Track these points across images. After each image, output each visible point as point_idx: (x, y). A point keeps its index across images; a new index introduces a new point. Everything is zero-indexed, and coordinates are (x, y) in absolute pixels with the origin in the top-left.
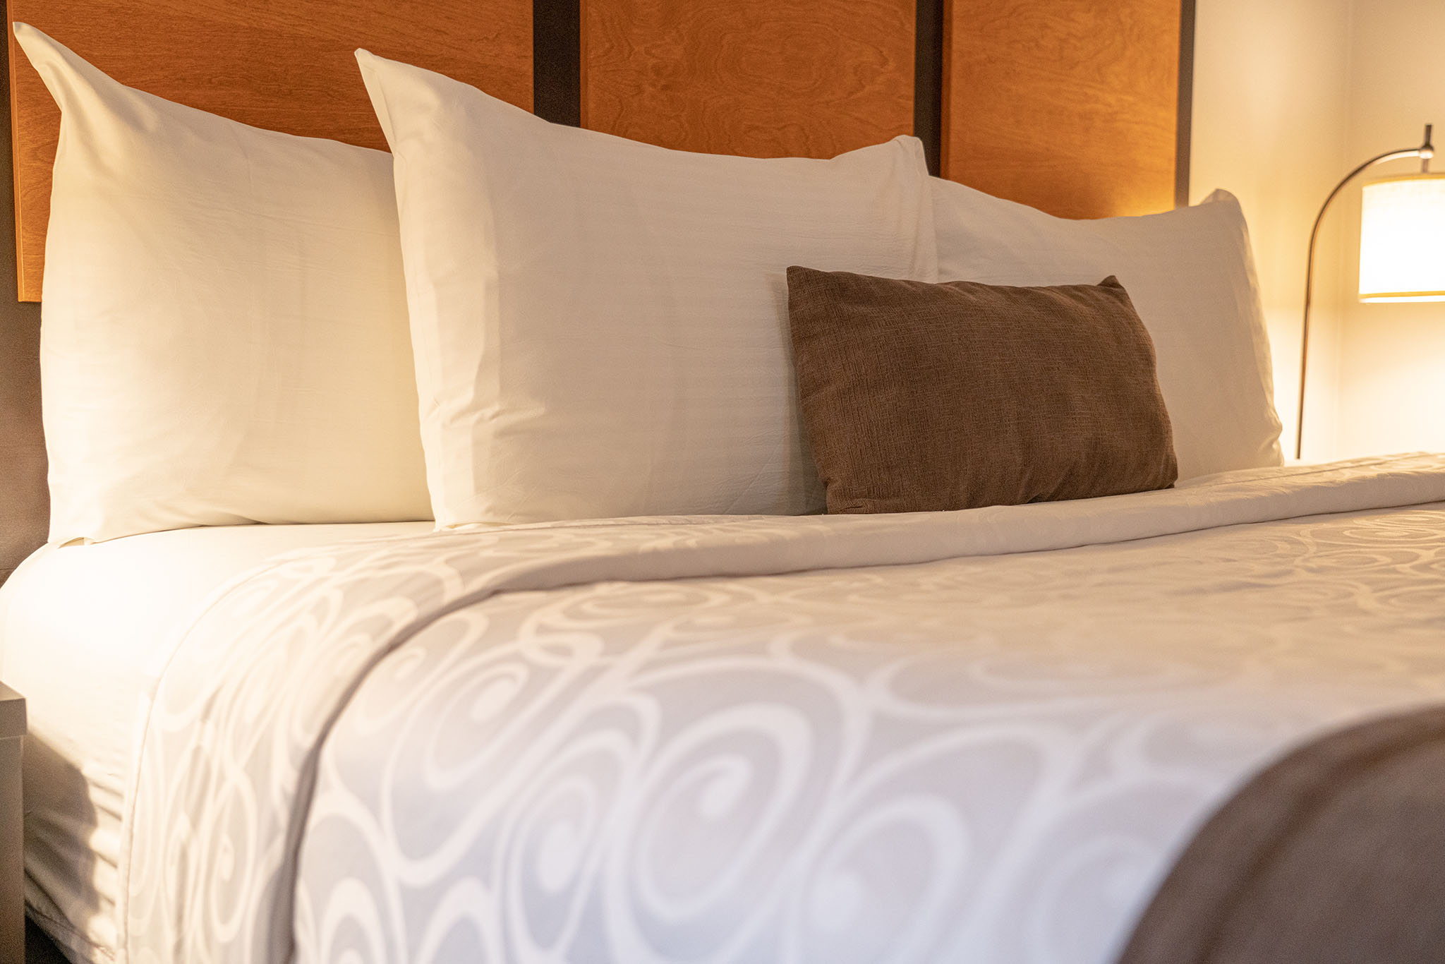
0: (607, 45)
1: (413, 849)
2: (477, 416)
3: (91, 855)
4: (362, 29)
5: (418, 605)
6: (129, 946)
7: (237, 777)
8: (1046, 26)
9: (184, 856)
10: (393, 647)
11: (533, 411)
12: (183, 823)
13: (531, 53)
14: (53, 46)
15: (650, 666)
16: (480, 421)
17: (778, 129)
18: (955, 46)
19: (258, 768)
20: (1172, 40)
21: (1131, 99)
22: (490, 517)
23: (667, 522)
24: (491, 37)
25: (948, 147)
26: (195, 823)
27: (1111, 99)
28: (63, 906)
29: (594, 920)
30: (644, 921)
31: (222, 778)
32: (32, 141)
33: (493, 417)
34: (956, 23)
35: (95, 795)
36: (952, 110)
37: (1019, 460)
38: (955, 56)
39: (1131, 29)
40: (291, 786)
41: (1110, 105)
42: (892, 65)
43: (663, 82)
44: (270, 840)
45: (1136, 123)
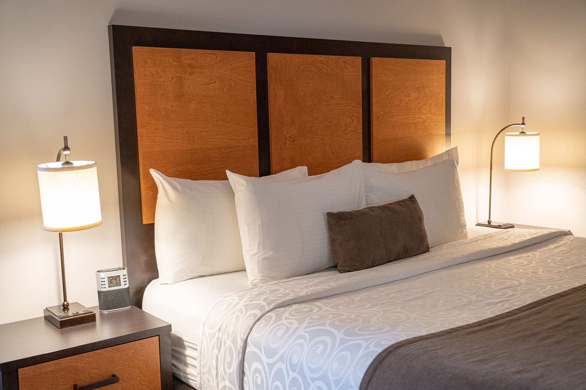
0: (277, 133)
1: (268, 357)
2: (258, 255)
3: (185, 356)
4: (217, 143)
5: (261, 312)
6: (201, 374)
7: (229, 343)
8: (402, 100)
9: (217, 357)
10: (258, 320)
11: (270, 254)
12: (216, 351)
13: (257, 140)
14: (157, 172)
15: (306, 327)
16: (258, 256)
17: (323, 146)
18: (374, 112)
19: (234, 341)
20: (443, 95)
21: (430, 115)
22: (262, 278)
23: (301, 278)
24: (247, 138)
25: (373, 141)
26: (219, 351)
27: (423, 117)
28: (178, 367)
29: (302, 367)
30: (309, 368)
31: (225, 343)
32: (146, 186)
33: (262, 255)
34: (374, 105)
35: (186, 343)
36: (374, 130)
37: (384, 253)
38: (374, 115)
39: (429, 95)
40: (242, 345)
41: (423, 119)
42: (355, 121)
43: (291, 140)
44: (239, 355)
45: (432, 122)
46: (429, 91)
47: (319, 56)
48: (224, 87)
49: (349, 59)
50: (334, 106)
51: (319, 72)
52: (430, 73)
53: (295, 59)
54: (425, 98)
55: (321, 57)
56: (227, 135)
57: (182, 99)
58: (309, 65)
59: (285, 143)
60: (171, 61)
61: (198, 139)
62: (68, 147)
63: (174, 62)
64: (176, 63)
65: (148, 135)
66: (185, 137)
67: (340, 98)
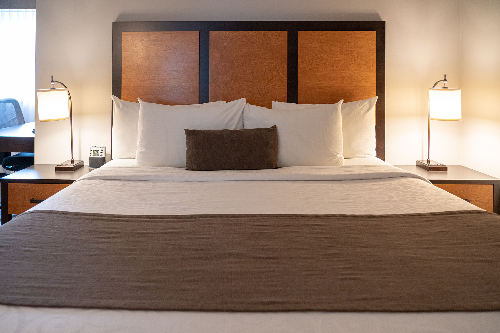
0: (213, 80)
4: (169, 84)
8: (328, 60)
18: (299, 68)
20: (374, 57)
21: (358, 72)
24: (191, 82)
27: (351, 72)
38: (299, 70)
39: (357, 56)
41: (350, 74)
43: (225, 84)
45: (361, 77)
46: (357, 54)
47: (249, 31)
48: (176, 52)
49: (276, 33)
50: (261, 63)
51: (249, 41)
52: (358, 41)
53: (229, 34)
54: (352, 59)
55: (251, 32)
56: (176, 79)
57: (148, 59)
58: (241, 38)
59: (220, 86)
60: (143, 38)
61: (157, 81)
62: (53, 81)
63: (144, 39)
64: (145, 39)
65: (126, 78)
66: (148, 80)
67: (267, 58)
